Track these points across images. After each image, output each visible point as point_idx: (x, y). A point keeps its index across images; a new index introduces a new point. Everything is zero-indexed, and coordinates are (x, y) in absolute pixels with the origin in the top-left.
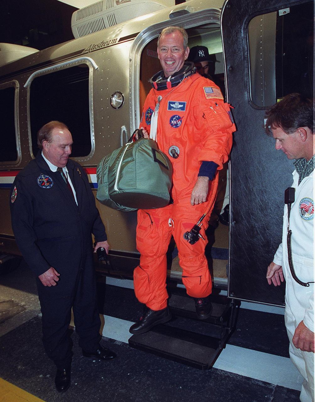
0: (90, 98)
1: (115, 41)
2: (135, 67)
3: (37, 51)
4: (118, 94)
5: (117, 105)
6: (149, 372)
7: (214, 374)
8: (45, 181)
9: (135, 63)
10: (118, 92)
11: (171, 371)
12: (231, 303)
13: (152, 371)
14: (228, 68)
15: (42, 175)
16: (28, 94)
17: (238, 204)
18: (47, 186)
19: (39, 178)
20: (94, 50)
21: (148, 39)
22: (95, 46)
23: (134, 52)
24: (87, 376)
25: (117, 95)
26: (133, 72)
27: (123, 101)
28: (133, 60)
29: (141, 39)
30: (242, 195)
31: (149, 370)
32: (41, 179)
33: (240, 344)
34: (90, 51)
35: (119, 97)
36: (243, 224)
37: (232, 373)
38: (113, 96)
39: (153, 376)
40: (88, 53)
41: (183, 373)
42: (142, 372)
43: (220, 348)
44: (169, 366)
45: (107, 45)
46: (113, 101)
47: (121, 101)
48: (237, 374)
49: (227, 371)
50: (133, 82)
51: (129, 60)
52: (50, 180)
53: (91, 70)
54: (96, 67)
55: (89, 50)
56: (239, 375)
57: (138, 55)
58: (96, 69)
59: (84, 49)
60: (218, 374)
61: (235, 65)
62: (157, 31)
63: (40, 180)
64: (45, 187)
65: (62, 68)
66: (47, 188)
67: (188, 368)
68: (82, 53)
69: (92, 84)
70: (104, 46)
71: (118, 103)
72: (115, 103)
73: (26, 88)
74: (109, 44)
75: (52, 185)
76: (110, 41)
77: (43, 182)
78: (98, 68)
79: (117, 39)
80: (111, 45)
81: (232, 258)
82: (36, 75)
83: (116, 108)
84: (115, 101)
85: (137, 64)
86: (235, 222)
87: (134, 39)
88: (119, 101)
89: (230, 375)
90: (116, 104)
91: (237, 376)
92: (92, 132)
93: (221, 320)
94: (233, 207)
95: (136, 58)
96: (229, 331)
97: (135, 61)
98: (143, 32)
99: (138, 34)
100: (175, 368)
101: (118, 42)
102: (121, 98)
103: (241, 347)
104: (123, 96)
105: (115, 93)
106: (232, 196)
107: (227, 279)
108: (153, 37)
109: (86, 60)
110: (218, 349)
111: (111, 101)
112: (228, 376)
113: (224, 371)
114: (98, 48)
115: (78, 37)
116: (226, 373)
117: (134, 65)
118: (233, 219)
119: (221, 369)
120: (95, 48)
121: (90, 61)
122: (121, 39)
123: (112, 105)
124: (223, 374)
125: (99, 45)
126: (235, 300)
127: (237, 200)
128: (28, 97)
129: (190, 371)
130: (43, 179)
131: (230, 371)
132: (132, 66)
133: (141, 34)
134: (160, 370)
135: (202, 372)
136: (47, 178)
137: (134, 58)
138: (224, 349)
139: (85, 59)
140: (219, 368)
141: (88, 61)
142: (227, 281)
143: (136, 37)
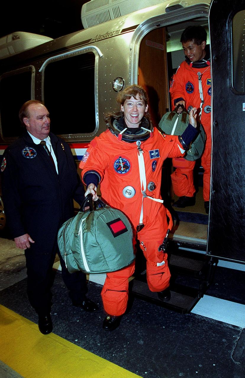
0: (95, 82)
1: (118, 32)
2: (135, 56)
3: (51, 39)
4: (120, 79)
5: (118, 89)
6: (139, 314)
7: (192, 318)
8: (29, 152)
9: (134, 52)
10: (119, 77)
11: (157, 314)
12: (210, 261)
13: (141, 314)
14: (214, 58)
15: (27, 147)
16: (43, 78)
17: (217, 176)
18: (31, 156)
19: (24, 150)
20: (100, 40)
21: (146, 30)
22: (101, 36)
23: (134, 42)
24: (87, 315)
25: (118, 80)
26: (133, 60)
27: (123, 85)
28: (133, 50)
29: (140, 30)
30: (221, 168)
31: (138, 313)
32: (25, 150)
33: (217, 295)
34: (97, 40)
35: (120, 82)
36: (221, 194)
37: (207, 318)
38: (115, 81)
39: (142, 317)
40: (94, 42)
41: (166, 316)
42: (133, 314)
43: (199, 297)
44: (156, 310)
45: (111, 35)
46: (115, 85)
47: (122, 85)
48: (212, 319)
49: (203, 316)
50: (132, 69)
51: (130, 49)
52: (34, 151)
53: (97, 58)
54: (101, 55)
55: (95, 40)
56: (213, 320)
57: (137, 45)
58: (101, 56)
59: (91, 39)
60: (196, 318)
61: (220, 55)
62: (155, 23)
63: (25, 152)
64: (29, 158)
65: (72, 55)
66: (31, 158)
67: (172, 312)
68: (89, 43)
69: (97, 70)
70: (108, 36)
71: (119, 87)
72: (116, 87)
73: (41, 73)
74: (112, 35)
75: (35, 156)
76: (114, 32)
77: (28, 153)
78: (103, 56)
79: (119, 30)
80: (115, 35)
81: (211, 221)
82: (49, 61)
83: (117, 92)
84: (116, 86)
85: (136, 53)
86: (215, 191)
87: (134, 31)
88: (120, 85)
89: (206, 319)
90: (118, 87)
91: (212, 320)
92: (97, 112)
93: (200, 273)
94: (213, 178)
95: (136, 47)
96: (207, 284)
97: (134, 50)
98: (142, 24)
99: (137, 26)
100: (160, 312)
101: (121, 33)
102: (122, 82)
103: (217, 297)
104: (123, 81)
105: (117, 79)
106: (213, 169)
107: (206, 240)
108: (151, 29)
109: (93, 49)
110: (196, 297)
111: (113, 85)
112: (204, 320)
113: (201, 316)
114: (103, 38)
115: (87, 27)
116: (202, 318)
117: (134, 53)
118: (213, 189)
119: (198, 314)
120: (101, 38)
121: (96, 49)
122: (124, 30)
123: (114, 89)
124: (200, 318)
125: (104, 35)
126: (214, 258)
127: (217, 173)
128: (42, 80)
129: (173, 315)
130: (27, 151)
131: (206, 316)
132: (132, 54)
133: (140, 26)
134: (148, 313)
135: (183, 316)
136: (31, 149)
137: (133, 48)
138: (202, 298)
139: (91, 48)
140: (197, 314)
141: (94, 49)
142: (206, 242)
143: (135, 28)
